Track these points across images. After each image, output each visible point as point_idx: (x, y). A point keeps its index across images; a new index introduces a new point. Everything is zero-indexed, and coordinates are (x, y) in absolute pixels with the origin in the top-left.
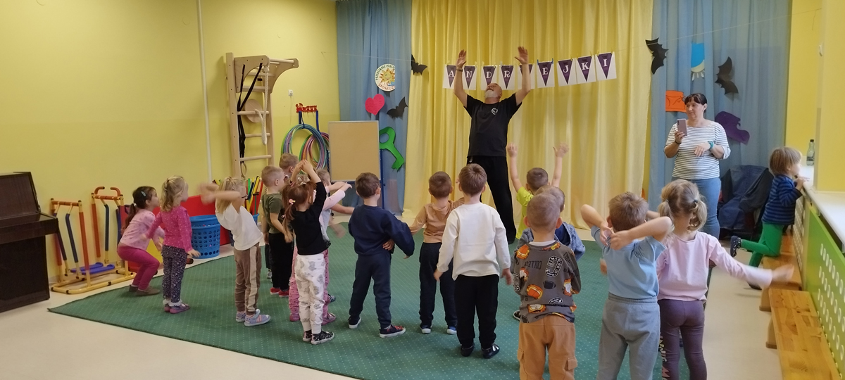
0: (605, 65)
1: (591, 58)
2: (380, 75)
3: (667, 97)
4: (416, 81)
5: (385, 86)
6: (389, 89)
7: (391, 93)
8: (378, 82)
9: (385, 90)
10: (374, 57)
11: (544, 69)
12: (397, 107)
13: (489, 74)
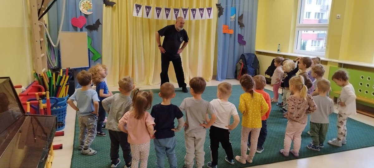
0: (209, 13)
1: (204, 8)
2: (82, 5)
3: (223, 27)
4: (107, 11)
5: (85, 12)
6: (88, 13)
7: (89, 16)
8: (81, 9)
9: (86, 14)
11: (185, 11)
12: (94, 24)
13: (159, 11)
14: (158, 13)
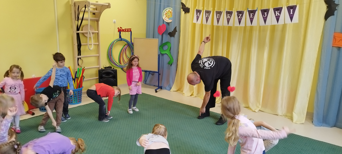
0: (291, 13)
1: (282, 8)
2: (165, 14)
3: (334, 37)
5: (167, 20)
6: (170, 21)
7: (170, 24)
8: (164, 17)
9: (167, 22)
10: (162, 4)
11: (251, 14)
13: (219, 15)
14: (218, 18)
